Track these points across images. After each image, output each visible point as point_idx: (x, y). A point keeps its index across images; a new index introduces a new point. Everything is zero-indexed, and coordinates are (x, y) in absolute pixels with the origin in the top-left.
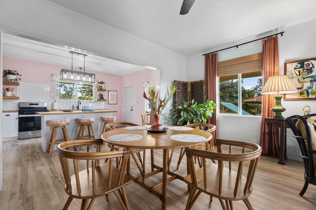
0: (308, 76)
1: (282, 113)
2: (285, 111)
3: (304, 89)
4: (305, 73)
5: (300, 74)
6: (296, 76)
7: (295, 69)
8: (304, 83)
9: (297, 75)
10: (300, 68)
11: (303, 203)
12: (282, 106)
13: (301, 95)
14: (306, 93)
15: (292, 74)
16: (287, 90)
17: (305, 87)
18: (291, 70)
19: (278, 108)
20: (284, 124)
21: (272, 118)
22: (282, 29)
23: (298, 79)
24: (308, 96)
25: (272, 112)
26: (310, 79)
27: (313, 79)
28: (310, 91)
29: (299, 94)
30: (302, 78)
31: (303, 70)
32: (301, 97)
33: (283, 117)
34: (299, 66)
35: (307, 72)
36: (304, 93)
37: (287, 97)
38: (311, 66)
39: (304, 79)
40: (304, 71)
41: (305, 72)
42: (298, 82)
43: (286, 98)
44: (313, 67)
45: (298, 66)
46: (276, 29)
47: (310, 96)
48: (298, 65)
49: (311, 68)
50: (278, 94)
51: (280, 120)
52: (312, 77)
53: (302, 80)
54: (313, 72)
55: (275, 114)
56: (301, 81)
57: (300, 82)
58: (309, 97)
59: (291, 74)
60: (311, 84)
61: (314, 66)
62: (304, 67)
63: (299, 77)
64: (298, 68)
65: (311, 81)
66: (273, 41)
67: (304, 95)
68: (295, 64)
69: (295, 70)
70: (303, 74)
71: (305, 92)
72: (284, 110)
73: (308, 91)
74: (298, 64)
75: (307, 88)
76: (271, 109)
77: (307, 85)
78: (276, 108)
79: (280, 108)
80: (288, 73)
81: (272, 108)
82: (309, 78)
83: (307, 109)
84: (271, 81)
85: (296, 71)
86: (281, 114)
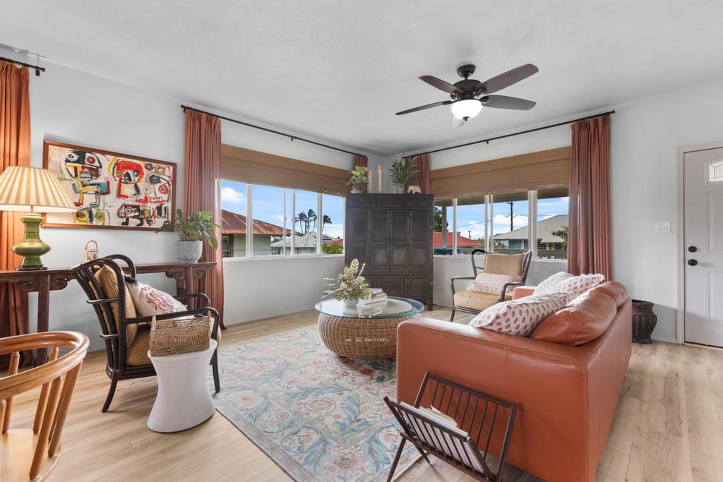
0: (92, 182)
1: (42, 257)
2: (48, 253)
3: (84, 207)
4: (86, 175)
5: (76, 176)
6: (69, 177)
7: (67, 161)
8: (85, 195)
9: (71, 176)
10: (77, 162)
11: (113, 421)
12: (41, 241)
13: (79, 218)
14: (87, 215)
15: (62, 172)
16: (48, 205)
17: (86, 204)
18: (59, 161)
19: (31, 246)
20: (49, 283)
21: (17, 271)
22: (38, 58)
23: (74, 185)
24: (91, 221)
25: (16, 255)
26: (95, 189)
27: (99, 190)
28: (94, 211)
29: (75, 216)
30: (80, 184)
31: (83, 168)
32: (78, 223)
33: (44, 266)
34: (76, 157)
35: (91, 174)
36: (83, 215)
37: (49, 220)
38: (97, 164)
39: (84, 186)
40: (85, 170)
41: (86, 172)
42: (73, 191)
43: (47, 222)
44: (101, 167)
45: (73, 157)
46: (24, 53)
47: (95, 222)
48: (73, 155)
49: (98, 168)
50: (32, 211)
51: (38, 275)
52: (98, 185)
53: (81, 188)
54: (100, 177)
55: (22, 261)
56: (78, 190)
57: (76, 192)
58: (94, 224)
59: (58, 169)
60: (96, 198)
61: (102, 165)
62: (84, 163)
63: (75, 181)
64: (74, 162)
65: (97, 192)
66: (15, 76)
67: (84, 219)
68: (68, 152)
69: (68, 164)
70: (83, 175)
71: (85, 212)
72: (47, 250)
73: (91, 211)
74: (74, 152)
75: (89, 206)
76: (14, 248)
77: (89, 199)
78: (26, 245)
79: (37, 245)
80: (50, 166)
81: (16, 246)
82: (93, 187)
83: (92, 246)
84: (15, 178)
85: (69, 166)
86: (39, 259)
